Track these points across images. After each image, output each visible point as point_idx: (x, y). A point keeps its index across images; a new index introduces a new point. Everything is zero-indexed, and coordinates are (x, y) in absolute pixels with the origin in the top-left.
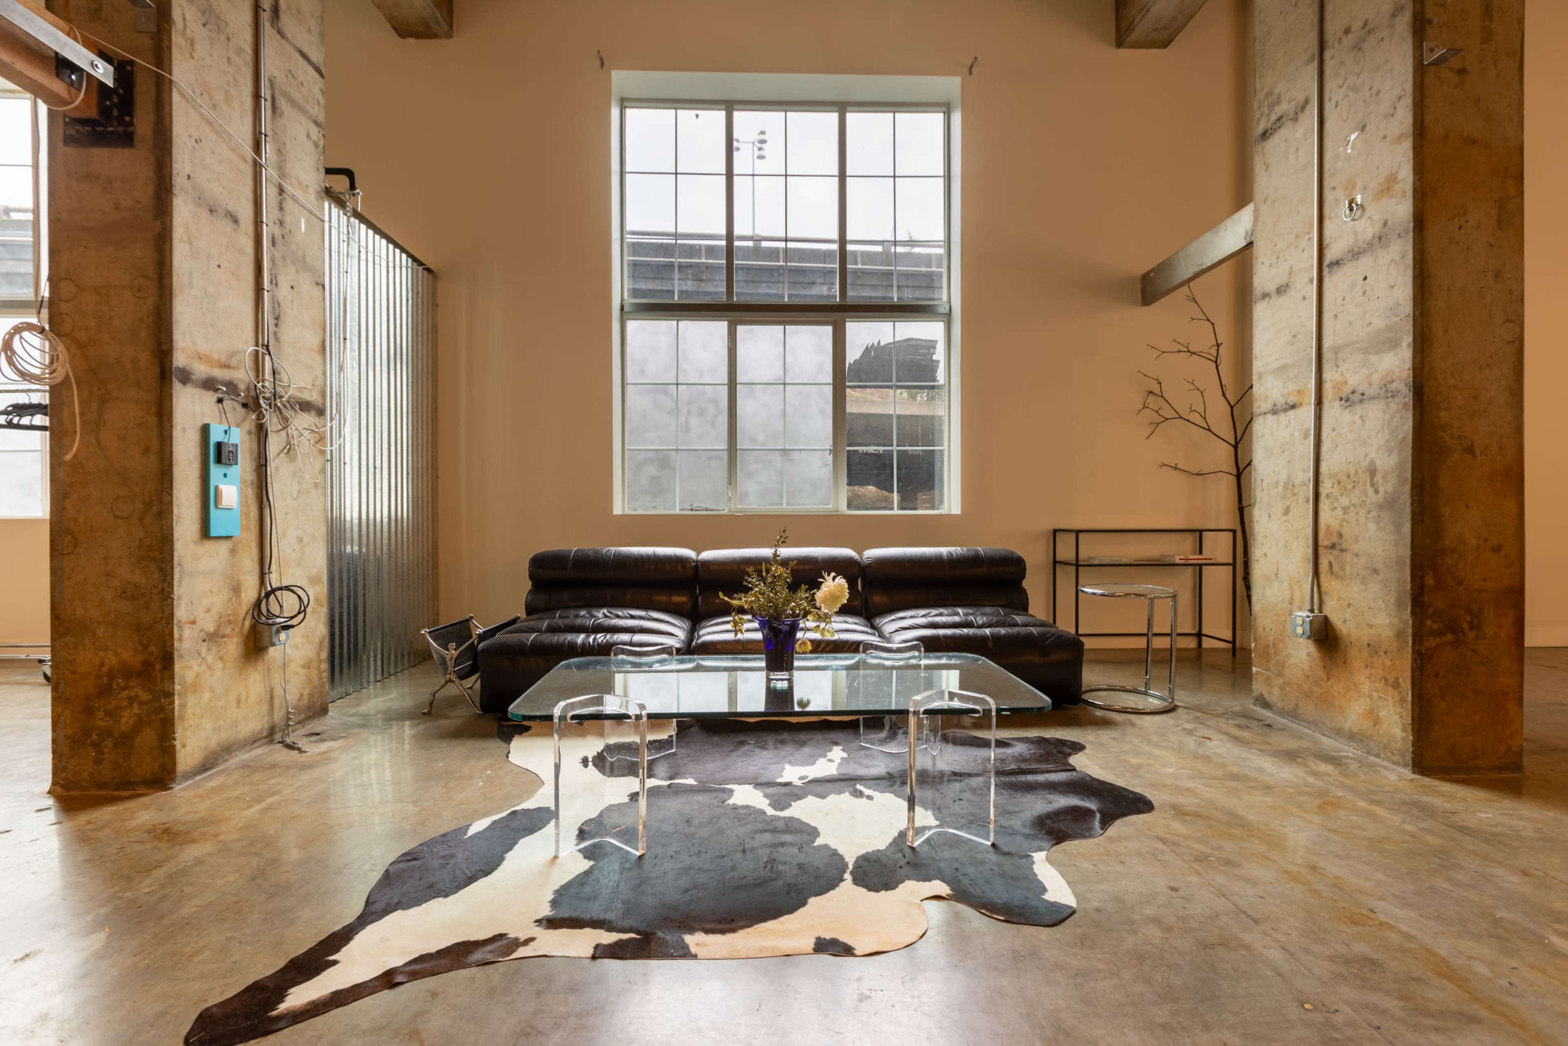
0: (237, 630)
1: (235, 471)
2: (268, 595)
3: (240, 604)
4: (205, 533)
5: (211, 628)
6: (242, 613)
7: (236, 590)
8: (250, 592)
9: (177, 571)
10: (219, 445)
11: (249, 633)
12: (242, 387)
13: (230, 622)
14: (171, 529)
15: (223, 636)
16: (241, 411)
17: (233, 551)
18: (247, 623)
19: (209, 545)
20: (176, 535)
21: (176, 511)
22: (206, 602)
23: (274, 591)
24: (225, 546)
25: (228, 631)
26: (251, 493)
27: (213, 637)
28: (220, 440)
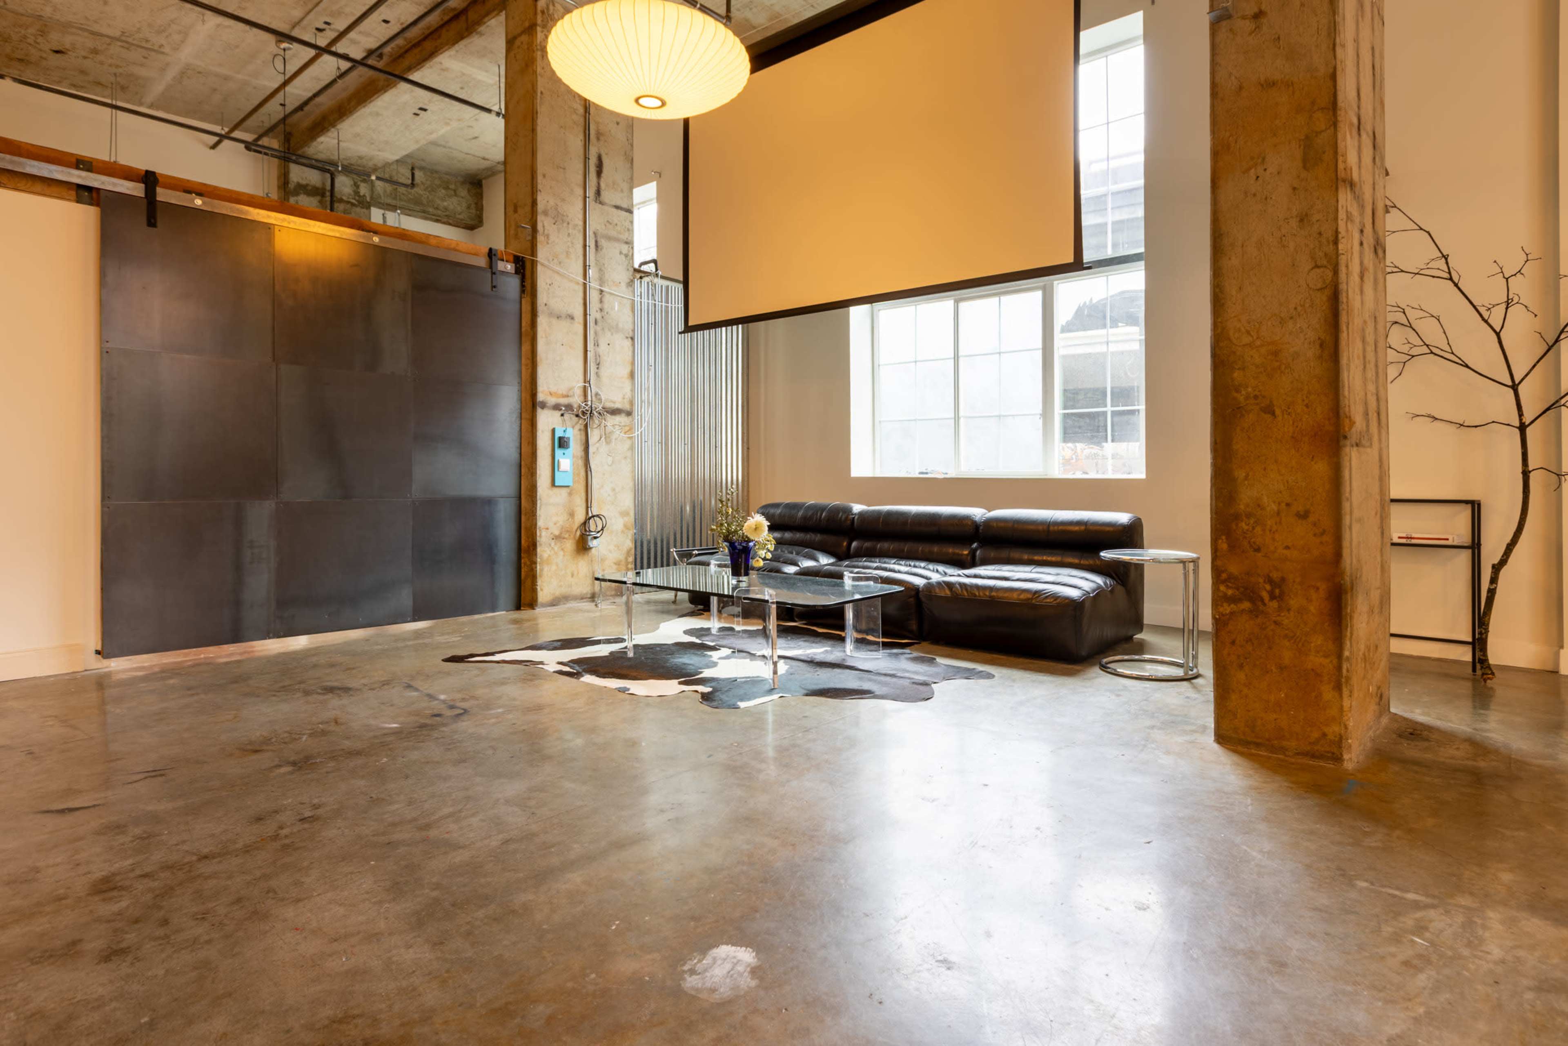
0: (572, 536)
1: (570, 451)
2: (590, 518)
3: (574, 522)
4: (553, 484)
5: (557, 533)
6: (575, 527)
7: (572, 515)
8: (580, 517)
9: (538, 502)
10: (560, 438)
11: (579, 539)
12: (575, 406)
13: (568, 531)
14: (536, 481)
15: (564, 538)
16: (575, 419)
17: (570, 494)
18: (578, 533)
19: (556, 490)
20: (538, 484)
21: (538, 472)
22: (555, 519)
23: (593, 516)
24: (564, 492)
25: (567, 536)
26: (581, 463)
27: (557, 538)
28: (561, 435)
